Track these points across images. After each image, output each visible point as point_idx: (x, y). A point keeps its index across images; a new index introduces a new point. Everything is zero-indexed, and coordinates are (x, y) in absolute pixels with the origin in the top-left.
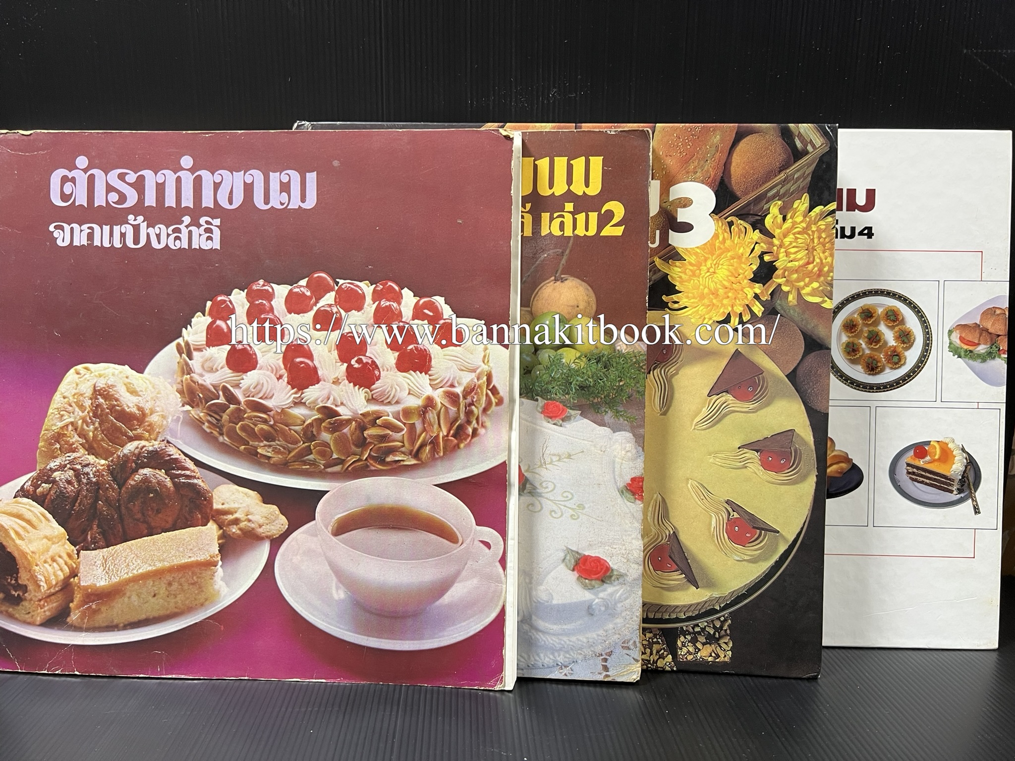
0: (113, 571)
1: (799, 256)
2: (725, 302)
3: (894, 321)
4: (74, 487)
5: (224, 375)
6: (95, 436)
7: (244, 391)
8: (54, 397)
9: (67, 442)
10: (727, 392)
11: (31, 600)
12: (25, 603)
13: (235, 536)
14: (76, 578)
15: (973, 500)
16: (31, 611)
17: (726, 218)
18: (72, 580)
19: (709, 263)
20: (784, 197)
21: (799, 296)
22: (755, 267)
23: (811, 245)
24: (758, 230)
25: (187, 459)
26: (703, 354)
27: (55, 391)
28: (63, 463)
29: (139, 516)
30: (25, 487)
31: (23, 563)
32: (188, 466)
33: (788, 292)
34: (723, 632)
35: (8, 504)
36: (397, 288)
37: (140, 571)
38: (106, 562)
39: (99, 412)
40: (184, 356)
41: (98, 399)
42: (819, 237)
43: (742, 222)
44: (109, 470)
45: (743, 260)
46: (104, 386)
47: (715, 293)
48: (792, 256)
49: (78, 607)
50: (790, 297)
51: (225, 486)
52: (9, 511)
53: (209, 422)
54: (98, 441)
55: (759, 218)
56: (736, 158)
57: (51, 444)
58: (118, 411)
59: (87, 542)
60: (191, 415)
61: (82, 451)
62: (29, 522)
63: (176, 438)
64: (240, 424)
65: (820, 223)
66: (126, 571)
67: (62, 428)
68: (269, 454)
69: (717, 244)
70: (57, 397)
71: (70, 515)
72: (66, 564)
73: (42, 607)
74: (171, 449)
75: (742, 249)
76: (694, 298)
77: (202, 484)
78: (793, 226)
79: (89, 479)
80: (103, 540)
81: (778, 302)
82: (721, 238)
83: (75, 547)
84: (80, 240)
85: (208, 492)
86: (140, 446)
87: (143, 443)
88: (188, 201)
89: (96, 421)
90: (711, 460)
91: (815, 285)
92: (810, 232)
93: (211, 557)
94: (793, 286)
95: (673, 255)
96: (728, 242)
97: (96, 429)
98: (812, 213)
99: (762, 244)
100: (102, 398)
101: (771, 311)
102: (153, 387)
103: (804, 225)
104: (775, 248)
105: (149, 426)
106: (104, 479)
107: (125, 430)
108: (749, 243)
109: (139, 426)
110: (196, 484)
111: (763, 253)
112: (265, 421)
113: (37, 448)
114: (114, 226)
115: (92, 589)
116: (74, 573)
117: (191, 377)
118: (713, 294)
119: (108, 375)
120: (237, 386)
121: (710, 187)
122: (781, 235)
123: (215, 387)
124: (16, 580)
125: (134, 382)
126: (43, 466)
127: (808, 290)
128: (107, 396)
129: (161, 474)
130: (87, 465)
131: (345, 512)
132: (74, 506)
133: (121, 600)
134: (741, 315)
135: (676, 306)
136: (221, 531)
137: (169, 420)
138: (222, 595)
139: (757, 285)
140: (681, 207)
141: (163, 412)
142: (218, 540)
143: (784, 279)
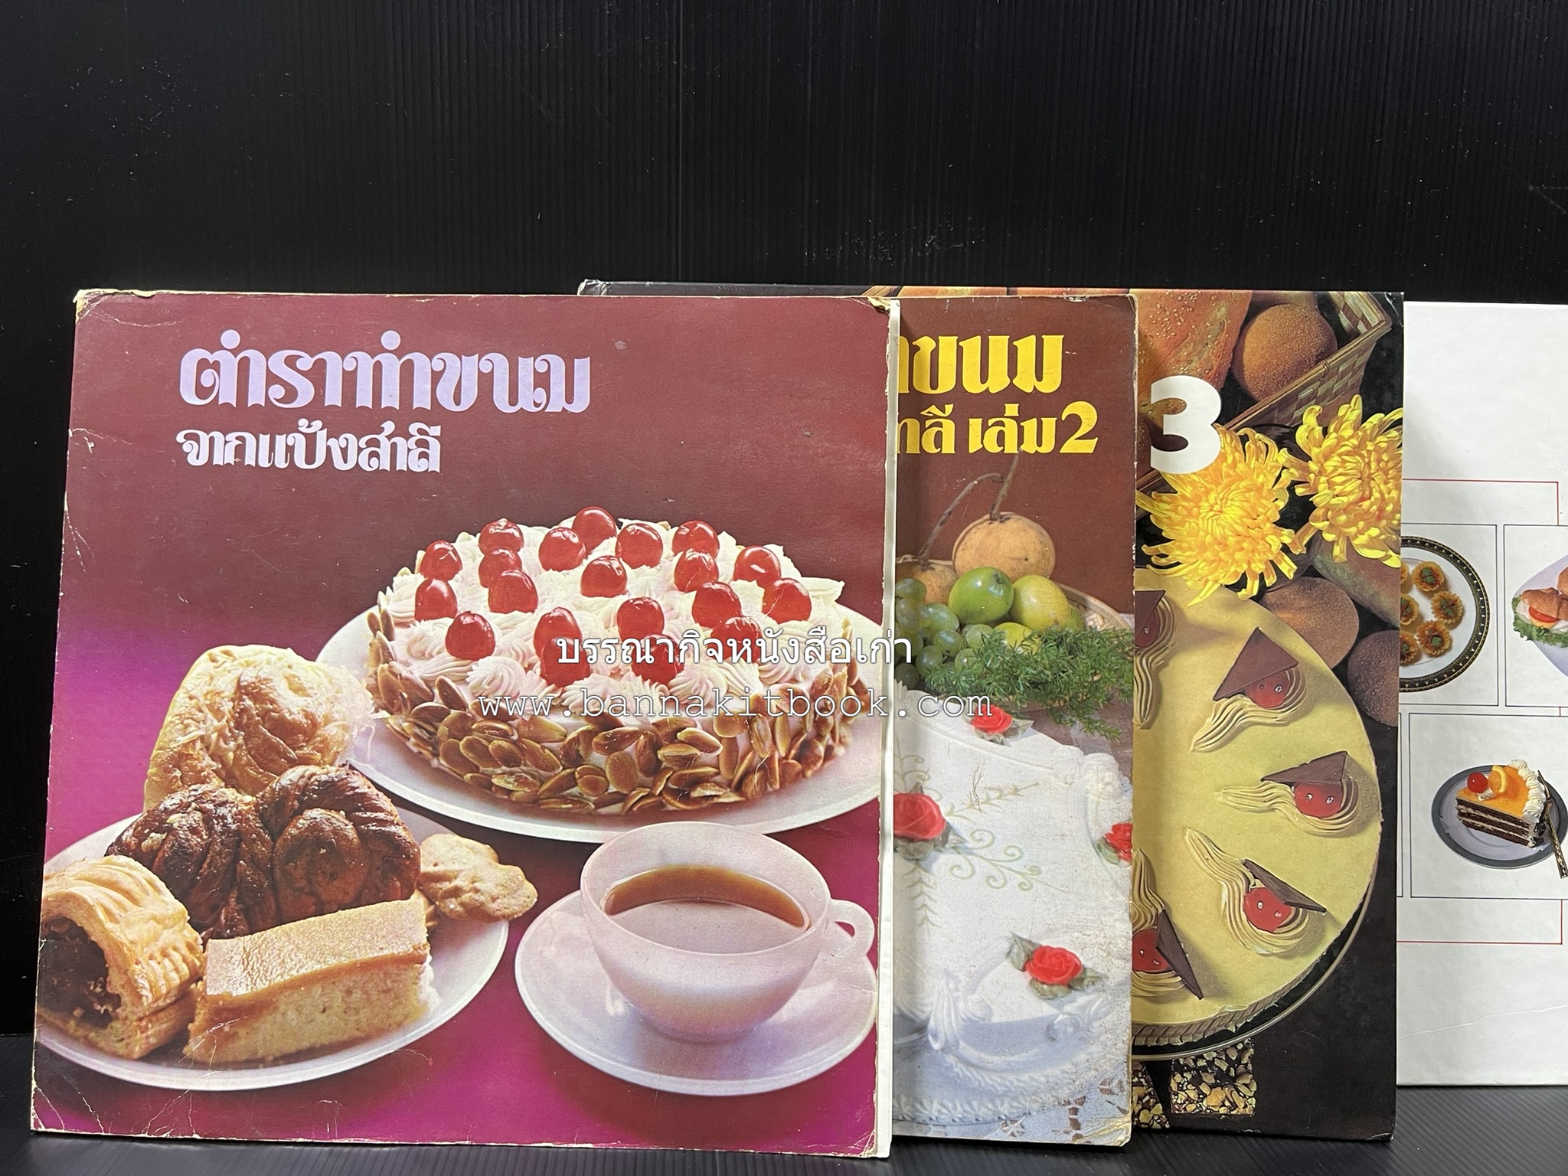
0: (259, 971)
1: (1349, 488)
2: (1238, 556)
3: (1432, 585)
4: (201, 837)
5: (441, 664)
6: (236, 758)
7: (474, 688)
8: (175, 698)
9: (193, 768)
10: (1243, 693)
11: (126, 1018)
12: (116, 1025)
13: (453, 916)
14: (200, 983)
15: (1557, 855)
16: (125, 1036)
17: (1237, 430)
18: (193, 986)
19: (1212, 497)
20: (1324, 399)
21: (1350, 548)
22: (1281, 505)
23: (1367, 471)
24: (1285, 449)
25: (381, 794)
26: (1208, 635)
27: (177, 688)
28: (185, 800)
29: (303, 883)
30: (124, 838)
31: (115, 960)
32: (381, 805)
33: (1333, 543)
34: (1241, 1068)
35: (94, 866)
36: (711, 532)
37: (303, 971)
38: (248, 957)
39: (245, 721)
40: (380, 634)
41: (243, 700)
42: (1379, 461)
43: (1261, 436)
44: (257, 811)
45: (1264, 493)
46: (254, 680)
47: (1222, 543)
48: (1338, 489)
49: (201, 1030)
50: (1337, 550)
51: (440, 836)
52: (96, 877)
53: (416, 736)
54: (242, 765)
55: (1287, 430)
56: (1251, 342)
57: (167, 771)
58: (274, 719)
59: (220, 926)
60: (388, 726)
61: (216, 781)
62: (127, 894)
63: (364, 761)
64: (465, 739)
65: (1379, 439)
66: (279, 972)
67: (185, 745)
68: (510, 787)
69: (1224, 469)
70: (180, 697)
71: (194, 883)
72: (184, 960)
73: (144, 1030)
74: (355, 778)
75: (1262, 476)
76: (1190, 549)
77: (403, 833)
78: (1338, 443)
79: (225, 825)
80: (244, 921)
81: (1318, 557)
82: (1230, 460)
83: (200, 933)
84: (225, 456)
85: (413, 846)
86: (307, 774)
87: (312, 769)
88: (391, 398)
89: (239, 735)
90: (1220, 799)
91: (1374, 532)
92: (1364, 453)
93: (415, 949)
94: (1340, 534)
95: (1159, 485)
96: (1241, 467)
97: (239, 747)
98: (1367, 425)
99: (1292, 470)
100: (250, 699)
101: (1308, 572)
102: (330, 682)
103: (1355, 442)
104: (1312, 476)
105: (322, 742)
106: (250, 826)
107: (284, 748)
108: (1272, 467)
109: (307, 742)
110: (394, 834)
111: (1294, 483)
112: (505, 735)
113: (145, 776)
114: (277, 436)
115: (224, 1001)
116: (197, 976)
117: (390, 667)
118: (1220, 544)
119: (261, 663)
120: (463, 680)
121: (1212, 383)
122: (1321, 456)
123: (426, 682)
124: (104, 987)
125: (300, 673)
126: (153, 805)
127: (1362, 539)
128: (258, 696)
129: (339, 819)
130: (223, 804)
131: (626, 876)
132: (201, 868)
133: (269, 1018)
134: (1262, 576)
135: (1163, 561)
136: (432, 907)
137: (355, 734)
138: (432, 1009)
139: (1286, 531)
140: (1168, 413)
141: (344, 720)
142: (427, 922)
143: (1327, 523)
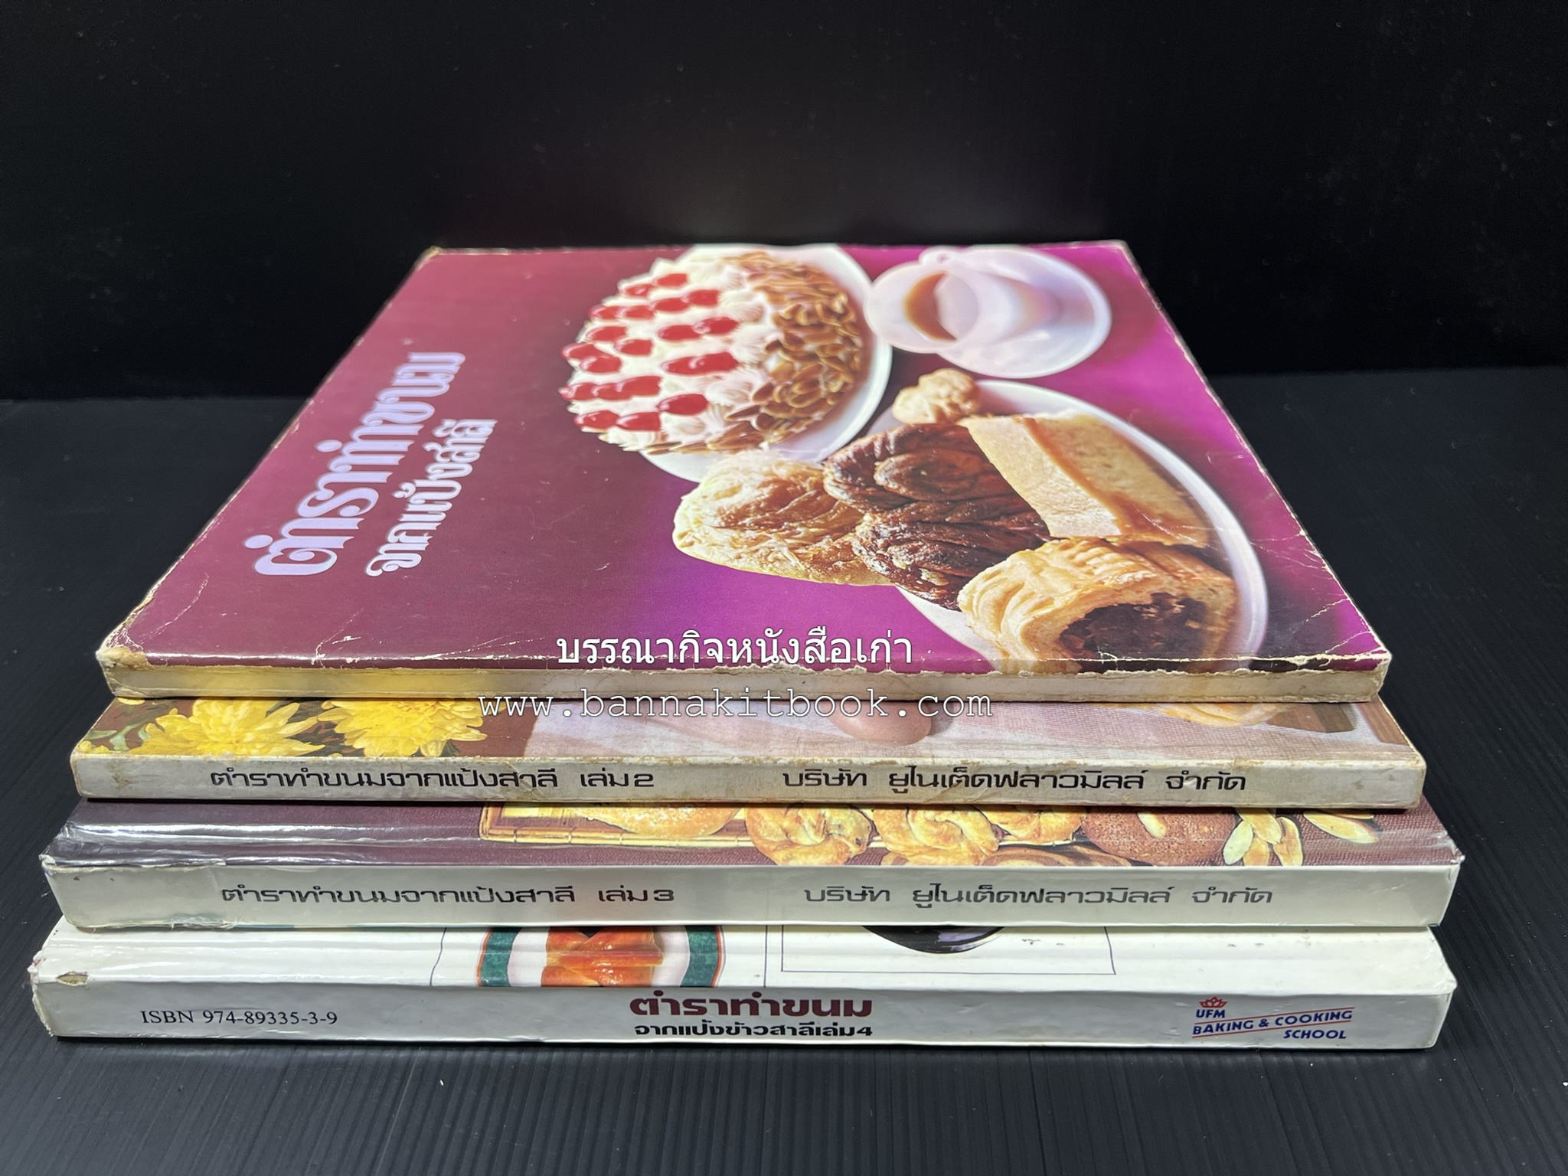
6: (818, 525)
7: (737, 401)
8: (739, 569)
9: (832, 555)
11: (1181, 588)
12: (1194, 594)
14: (1109, 540)
16: (1206, 589)
18: (1115, 544)
25: (853, 444)
27: (726, 567)
28: (875, 557)
29: (965, 484)
30: (932, 599)
31: (1104, 599)
32: (865, 443)
35: (976, 619)
36: (600, 309)
38: (1064, 511)
39: (770, 522)
40: (672, 448)
41: (745, 524)
44: (882, 511)
46: (720, 518)
49: (1170, 537)
51: (896, 414)
53: (788, 428)
57: (836, 571)
58: (768, 505)
59: (1032, 530)
60: (776, 442)
61: (848, 538)
62: (1008, 594)
63: (816, 454)
64: (792, 405)
66: (1074, 493)
67: (802, 559)
68: (840, 384)
70: (738, 565)
71: (978, 549)
72: (1084, 551)
73: (1189, 575)
74: (836, 457)
77: (895, 432)
79: (903, 531)
80: (1022, 515)
83: (1045, 542)
84: (417, 542)
85: (908, 428)
86: (835, 484)
87: (828, 480)
88: (399, 446)
89: (788, 526)
93: (1020, 423)
100: (743, 520)
102: (727, 473)
105: (796, 479)
106: (901, 515)
107: (804, 498)
110: (896, 437)
112: (787, 388)
113: (846, 585)
114: (408, 510)
115: (1125, 524)
116: (1103, 542)
117: (712, 442)
119: (699, 514)
120: (729, 407)
124: (1146, 607)
125: (713, 492)
128: (741, 514)
129: (884, 466)
132: (960, 545)
133: (1133, 496)
137: (785, 460)
141: (770, 464)
142: (988, 419)
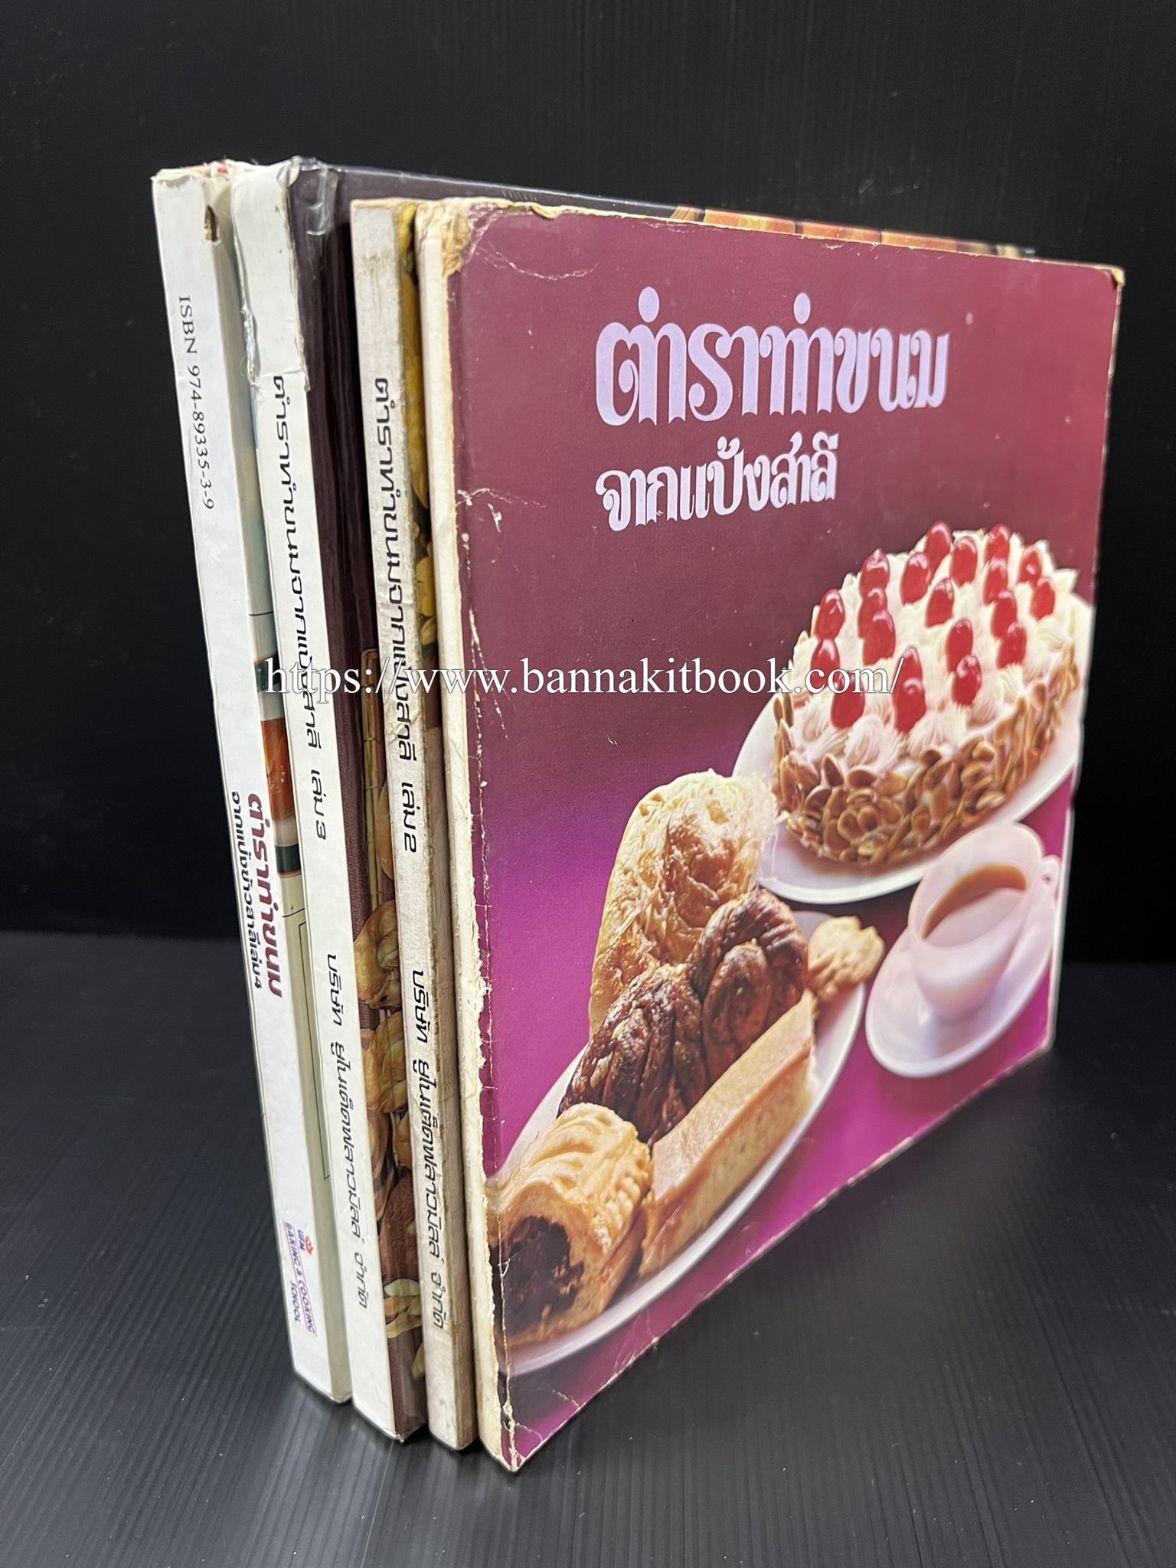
0: (694, 1146)
4: (642, 1037)
5: (827, 740)
6: (670, 926)
7: (849, 758)
8: (610, 879)
9: (630, 959)
11: (590, 1280)
12: (582, 1293)
13: (829, 1000)
14: (649, 1194)
16: (589, 1300)
18: (644, 1202)
25: (783, 903)
27: (613, 866)
28: (626, 1003)
29: (725, 1035)
30: (571, 1084)
31: (575, 1227)
32: (783, 915)
35: (548, 1136)
36: (1006, 535)
37: (728, 1127)
38: (685, 1139)
39: (676, 877)
40: (783, 721)
41: (674, 852)
44: (689, 977)
46: (682, 823)
49: (653, 1238)
53: (808, 829)
57: (609, 976)
58: (699, 862)
59: (662, 1127)
60: (789, 826)
61: (653, 963)
64: (842, 816)
66: (709, 1136)
67: (624, 936)
68: (869, 852)
70: (615, 877)
71: (639, 1089)
72: (635, 1181)
73: (606, 1279)
74: (765, 897)
77: (798, 936)
79: (662, 1010)
80: (681, 1108)
83: (646, 1147)
84: (647, 512)
86: (726, 914)
87: (733, 904)
89: (670, 896)
93: (805, 1047)
97: (670, 912)
100: (679, 847)
102: (745, 797)
105: (737, 870)
106: (683, 998)
107: (709, 893)
109: (728, 876)
110: (790, 942)
112: (868, 800)
113: (589, 995)
115: (669, 1197)
116: (646, 1191)
117: (790, 759)
119: (686, 799)
120: (841, 753)
123: (816, 764)
124: (567, 1265)
125: (720, 797)
126: (598, 1026)
128: (688, 842)
129: (751, 947)
130: (659, 986)
131: (938, 898)
132: (643, 1072)
133: (704, 1187)
136: (816, 998)
137: (764, 847)
138: (815, 1096)
141: (757, 836)
142: (812, 1015)
